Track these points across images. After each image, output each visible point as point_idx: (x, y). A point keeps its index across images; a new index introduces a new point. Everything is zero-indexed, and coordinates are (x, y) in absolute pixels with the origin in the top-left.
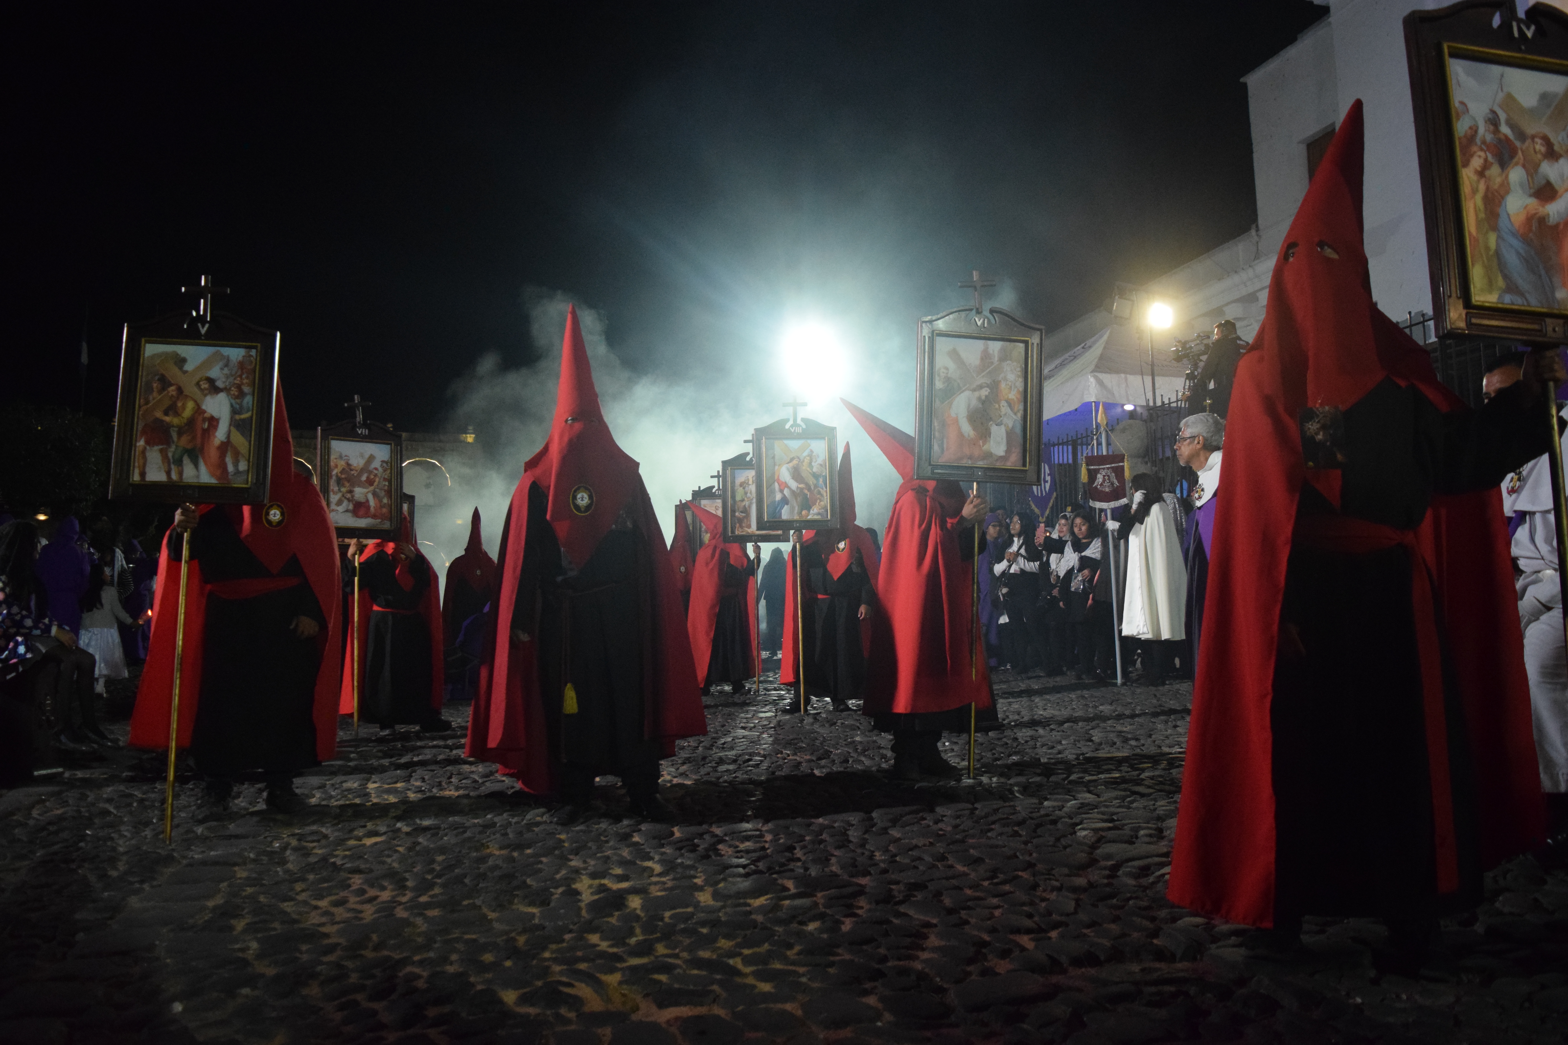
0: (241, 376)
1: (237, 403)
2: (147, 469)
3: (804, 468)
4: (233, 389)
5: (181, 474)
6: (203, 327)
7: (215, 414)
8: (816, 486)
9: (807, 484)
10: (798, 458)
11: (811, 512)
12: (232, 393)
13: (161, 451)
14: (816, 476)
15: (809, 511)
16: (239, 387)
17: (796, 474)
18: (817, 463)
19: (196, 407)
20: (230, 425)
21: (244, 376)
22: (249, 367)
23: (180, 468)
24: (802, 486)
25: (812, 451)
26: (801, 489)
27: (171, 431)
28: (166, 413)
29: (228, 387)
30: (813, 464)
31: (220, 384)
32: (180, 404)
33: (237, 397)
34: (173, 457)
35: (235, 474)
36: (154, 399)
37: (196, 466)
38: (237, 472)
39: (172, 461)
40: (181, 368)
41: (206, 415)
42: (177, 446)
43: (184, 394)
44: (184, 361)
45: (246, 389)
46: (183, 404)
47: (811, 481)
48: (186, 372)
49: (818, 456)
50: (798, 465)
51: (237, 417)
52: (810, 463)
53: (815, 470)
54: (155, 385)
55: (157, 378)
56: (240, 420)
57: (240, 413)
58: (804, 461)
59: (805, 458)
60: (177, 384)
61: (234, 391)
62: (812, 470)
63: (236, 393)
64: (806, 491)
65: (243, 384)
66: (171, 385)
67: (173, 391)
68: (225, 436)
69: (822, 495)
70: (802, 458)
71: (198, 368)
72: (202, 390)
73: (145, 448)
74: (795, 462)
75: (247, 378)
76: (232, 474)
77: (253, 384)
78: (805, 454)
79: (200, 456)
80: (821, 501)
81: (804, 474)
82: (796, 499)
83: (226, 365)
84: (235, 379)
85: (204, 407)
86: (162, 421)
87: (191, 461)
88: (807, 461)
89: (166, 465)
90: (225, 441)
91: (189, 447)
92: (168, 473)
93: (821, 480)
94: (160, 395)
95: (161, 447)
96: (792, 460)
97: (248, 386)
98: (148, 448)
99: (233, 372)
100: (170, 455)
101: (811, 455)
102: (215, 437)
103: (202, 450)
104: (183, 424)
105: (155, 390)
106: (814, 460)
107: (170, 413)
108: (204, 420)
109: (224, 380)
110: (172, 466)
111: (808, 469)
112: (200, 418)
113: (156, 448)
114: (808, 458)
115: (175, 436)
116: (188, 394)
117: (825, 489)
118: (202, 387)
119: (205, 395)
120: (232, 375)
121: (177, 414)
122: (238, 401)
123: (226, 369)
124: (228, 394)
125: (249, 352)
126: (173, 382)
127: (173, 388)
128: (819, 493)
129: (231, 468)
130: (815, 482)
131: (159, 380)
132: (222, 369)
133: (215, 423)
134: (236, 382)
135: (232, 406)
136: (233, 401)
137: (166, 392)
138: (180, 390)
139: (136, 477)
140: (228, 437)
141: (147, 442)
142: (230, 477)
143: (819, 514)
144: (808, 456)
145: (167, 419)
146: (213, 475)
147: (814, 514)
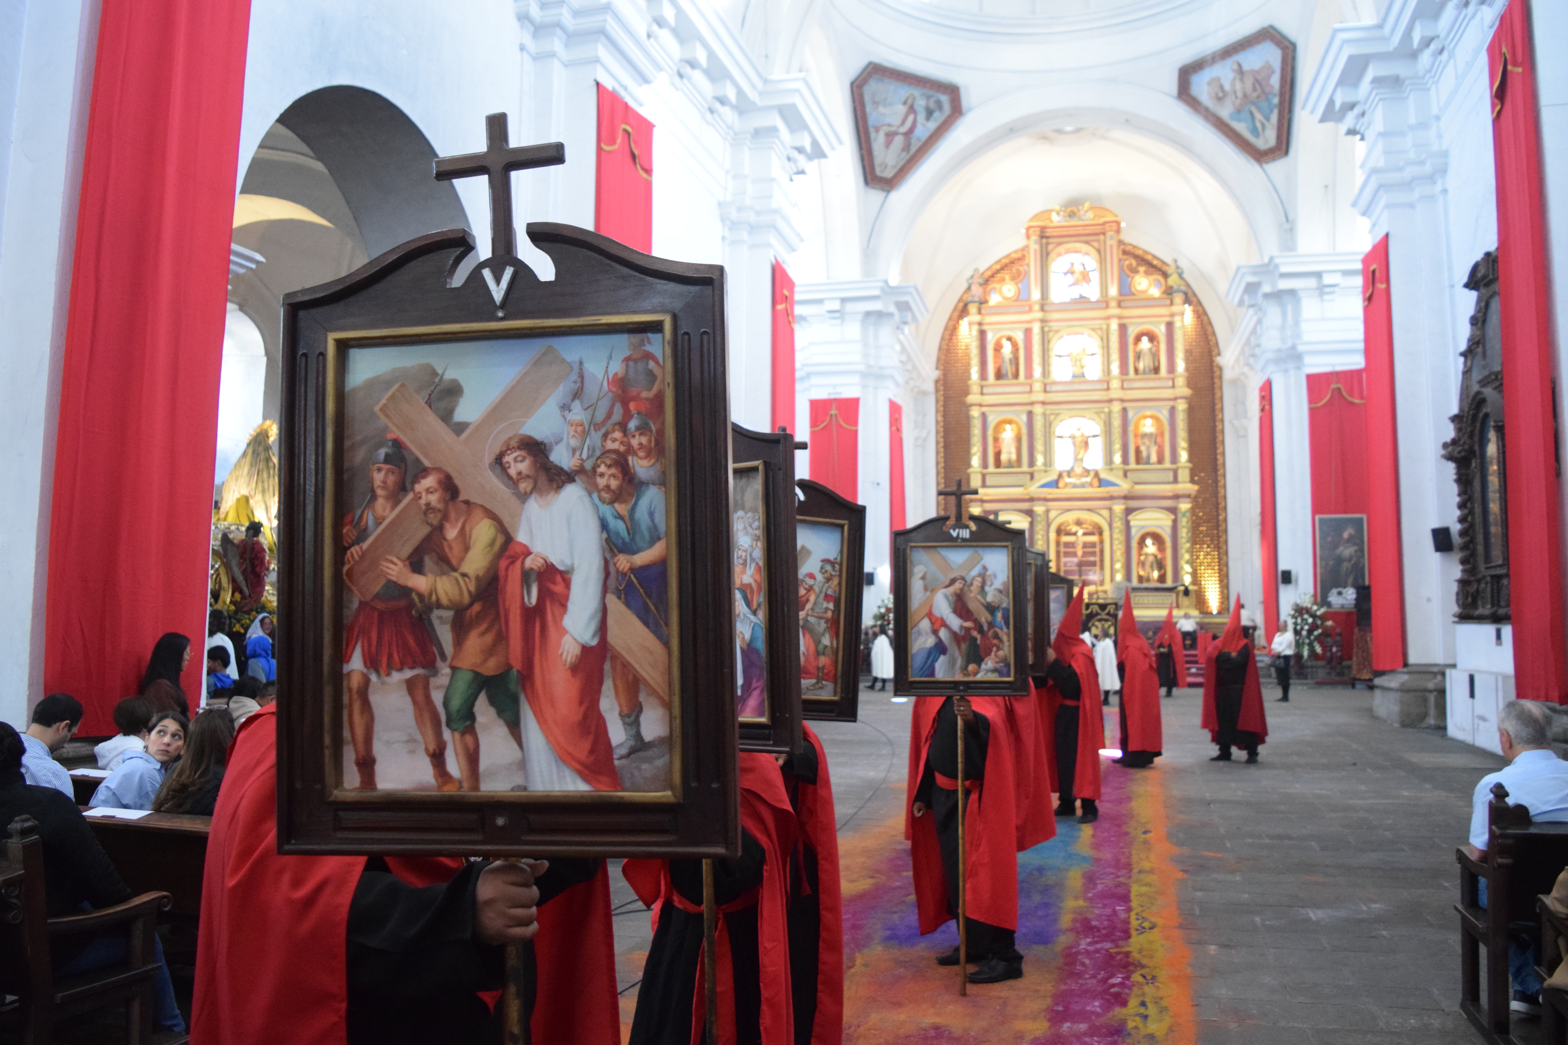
0: (623, 427)
1: (620, 517)
2: (378, 749)
3: (972, 595)
4: (602, 469)
5: (472, 758)
6: (498, 280)
7: (558, 559)
8: (991, 625)
9: (976, 622)
10: (963, 578)
11: (983, 666)
12: (602, 482)
13: (410, 685)
14: (991, 609)
15: (979, 665)
16: (621, 463)
17: (961, 607)
18: (994, 587)
19: (500, 540)
20: (605, 590)
21: (632, 425)
22: (645, 394)
23: (469, 738)
24: (969, 624)
25: (985, 568)
26: (968, 630)
27: (436, 623)
28: (416, 565)
29: (588, 465)
30: (987, 588)
31: (561, 457)
32: (451, 533)
33: (617, 497)
34: (446, 704)
35: (632, 751)
36: (378, 523)
37: (515, 727)
38: (639, 746)
39: (443, 718)
40: (446, 416)
41: (529, 563)
42: (454, 669)
43: (463, 497)
44: (454, 391)
45: (642, 467)
46: (462, 531)
47: (984, 617)
48: (459, 429)
49: (995, 576)
50: (962, 590)
51: (623, 562)
52: (982, 587)
53: (989, 598)
54: (378, 478)
55: (382, 452)
56: (632, 570)
57: (629, 549)
58: (971, 584)
59: (973, 578)
60: (438, 470)
61: (609, 478)
62: (985, 598)
63: (614, 484)
64: (975, 633)
65: (630, 450)
66: (424, 472)
67: (428, 491)
68: (593, 626)
69: (1001, 640)
70: (968, 579)
71: (496, 413)
72: (512, 482)
73: (367, 681)
74: (958, 585)
75: (643, 429)
76: (623, 751)
77: (657, 450)
78: (975, 572)
79: (522, 698)
80: (998, 649)
81: (974, 606)
82: (959, 648)
83: (577, 395)
84: (605, 436)
85: (522, 537)
86: (406, 591)
87: (500, 713)
88: (977, 583)
89: (430, 732)
90: (594, 642)
91: (490, 667)
92: (437, 758)
93: (999, 615)
94: (393, 508)
95: (408, 674)
96: (953, 581)
97: (648, 456)
98: (373, 677)
99: (600, 416)
100: (437, 697)
101: (983, 575)
102: (564, 632)
103: (527, 677)
104: (466, 599)
105: (380, 492)
106: (988, 583)
107: (428, 561)
108: (526, 576)
109: (573, 442)
110: (447, 735)
111: (979, 597)
112: (515, 574)
113: (397, 677)
114: (979, 579)
115: (445, 635)
116: (475, 499)
117: (1005, 630)
118: (512, 472)
119: (523, 497)
120: (597, 427)
121: (446, 565)
122: (622, 508)
123: (577, 406)
124: (592, 488)
125: (642, 343)
126: (427, 463)
127: (429, 482)
128: (996, 636)
129: (617, 734)
130: (990, 618)
131: (388, 459)
132: (565, 407)
133: (558, 588)
134: (610, 445)
135: (604, 526)
136: (607, 510)
137: (411, 496)
138: (450, 488)
139: (352, 779)
140: (602, 628)
141: (372, 662)
142: (616, 762)
143: (995, 670)
144: (980, 575)
145: (420, 583)
146: (564, 756)
147: (988, 671)
